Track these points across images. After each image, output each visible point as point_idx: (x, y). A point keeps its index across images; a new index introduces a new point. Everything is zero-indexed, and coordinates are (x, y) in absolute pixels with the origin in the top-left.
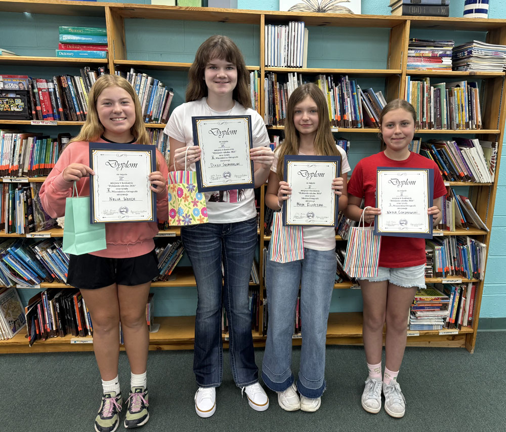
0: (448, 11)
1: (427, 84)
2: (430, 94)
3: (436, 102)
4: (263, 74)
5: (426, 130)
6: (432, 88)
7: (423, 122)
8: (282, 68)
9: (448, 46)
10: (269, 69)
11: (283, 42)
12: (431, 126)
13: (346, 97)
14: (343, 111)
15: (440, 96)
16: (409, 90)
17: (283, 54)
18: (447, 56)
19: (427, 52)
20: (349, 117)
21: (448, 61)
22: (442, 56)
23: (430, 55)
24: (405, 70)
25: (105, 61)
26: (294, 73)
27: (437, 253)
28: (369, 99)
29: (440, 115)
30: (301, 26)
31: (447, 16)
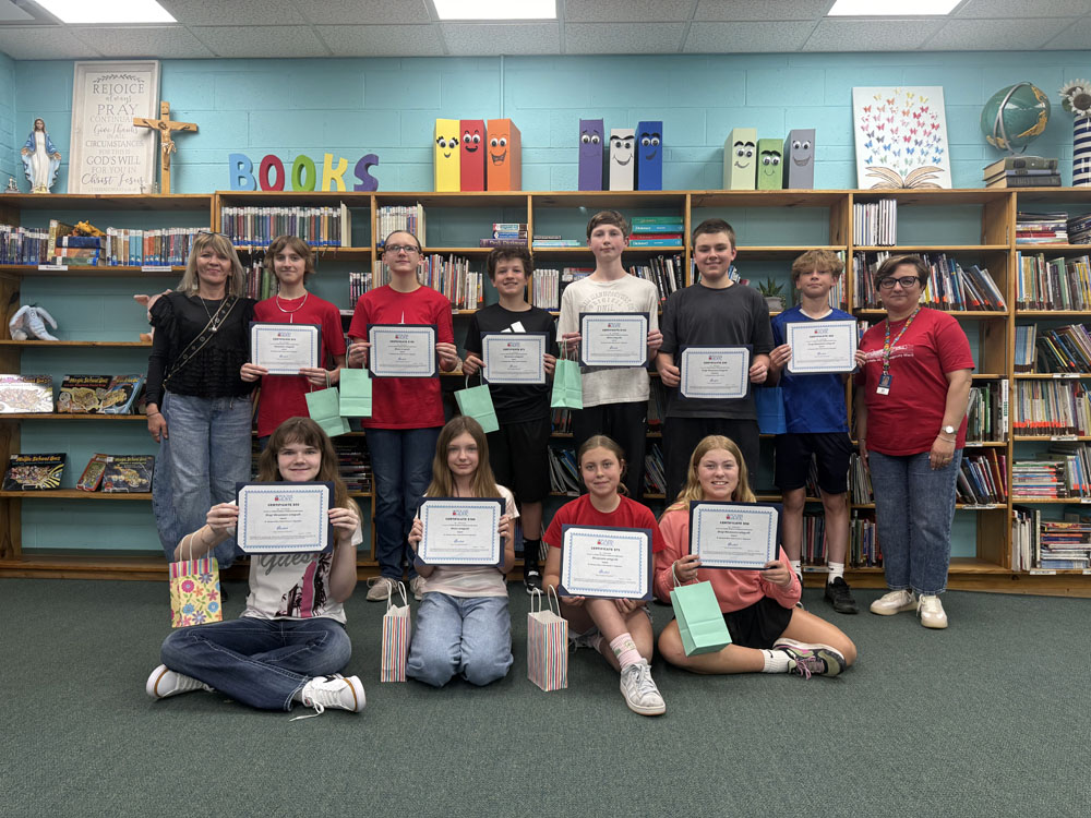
0: (1060, 180)
1: (1041, 260)
2: (1045, 271)
3: (1053, 280)
4: (851, 254)
5: (1044, 312)
6: (1048, 264)
7: (1040, 303)
8: (872, 246)
9: (1060, 218)
10: (857, 248)
11: (873, 221)
12: (1049, 307)
13: (944, 277)
14: (942, 293)
15: (1057, 273)
16: (1021, 267)
17: (873, 232)
18: (1061, 229)
19: (1037, 226)
20: (950, 299)
21: (1062, 235)
22: (1054, 230)
23: (1040, 229)
24: (1014, 246)
25: (682, 248)
26: (884, 252)
27: (1070, 463)
28: (971, 280)
29: (1060, 294)
30: (893, 204)
31: (1059, 186)
